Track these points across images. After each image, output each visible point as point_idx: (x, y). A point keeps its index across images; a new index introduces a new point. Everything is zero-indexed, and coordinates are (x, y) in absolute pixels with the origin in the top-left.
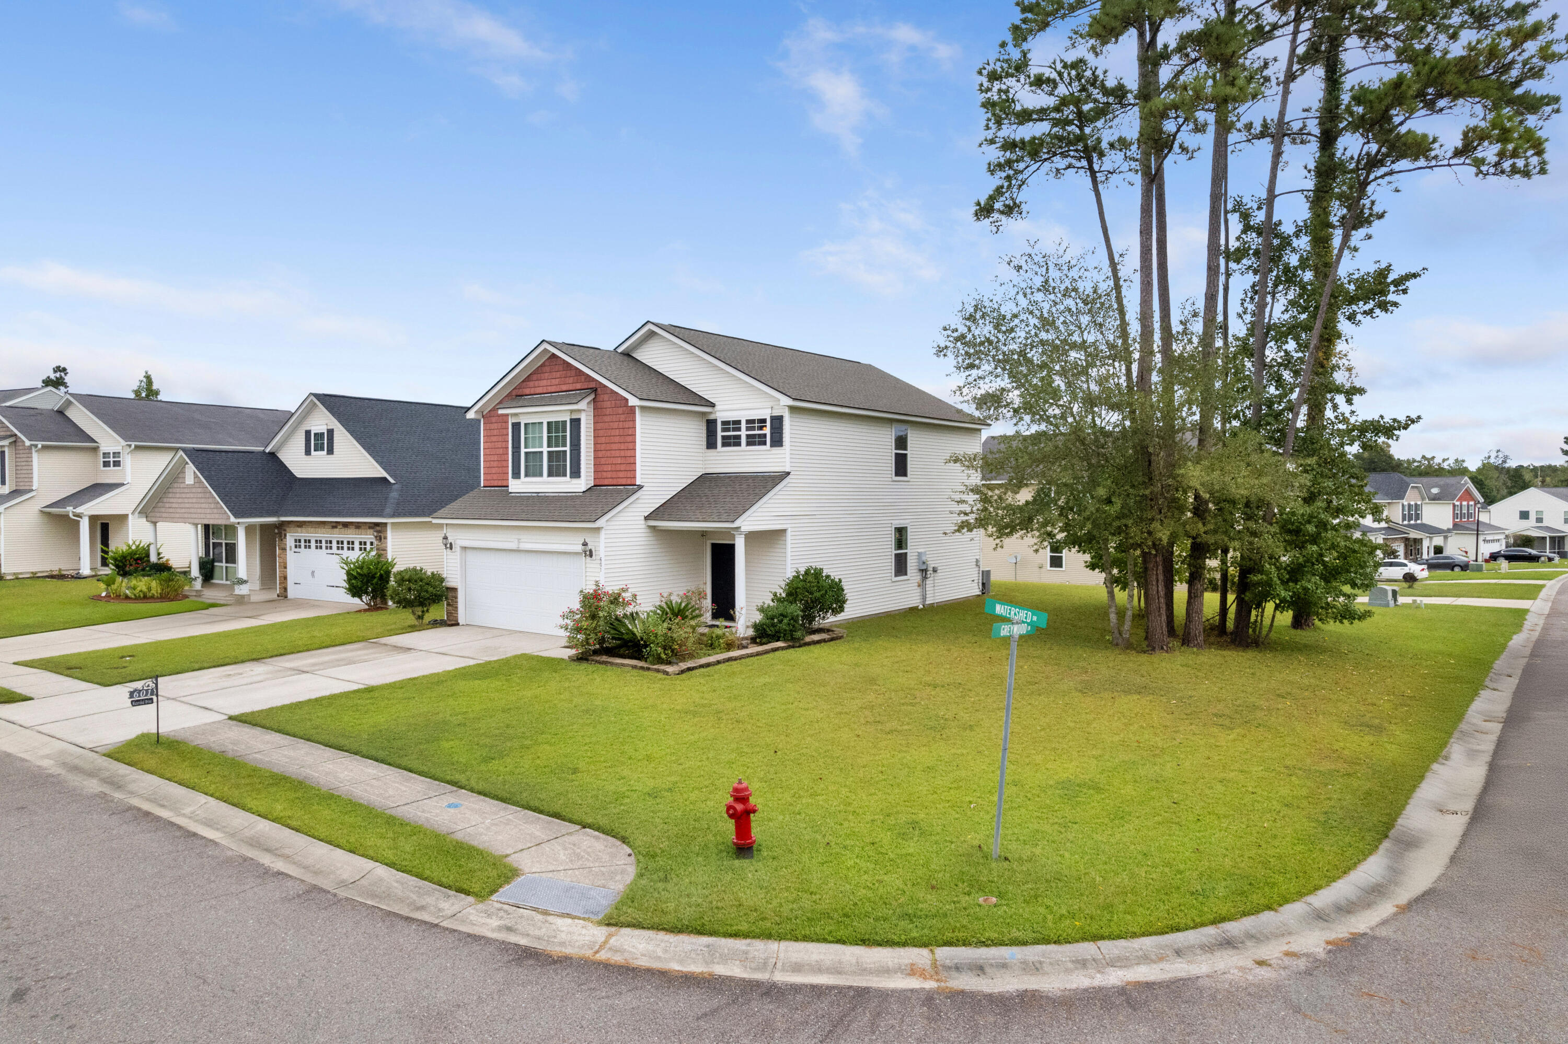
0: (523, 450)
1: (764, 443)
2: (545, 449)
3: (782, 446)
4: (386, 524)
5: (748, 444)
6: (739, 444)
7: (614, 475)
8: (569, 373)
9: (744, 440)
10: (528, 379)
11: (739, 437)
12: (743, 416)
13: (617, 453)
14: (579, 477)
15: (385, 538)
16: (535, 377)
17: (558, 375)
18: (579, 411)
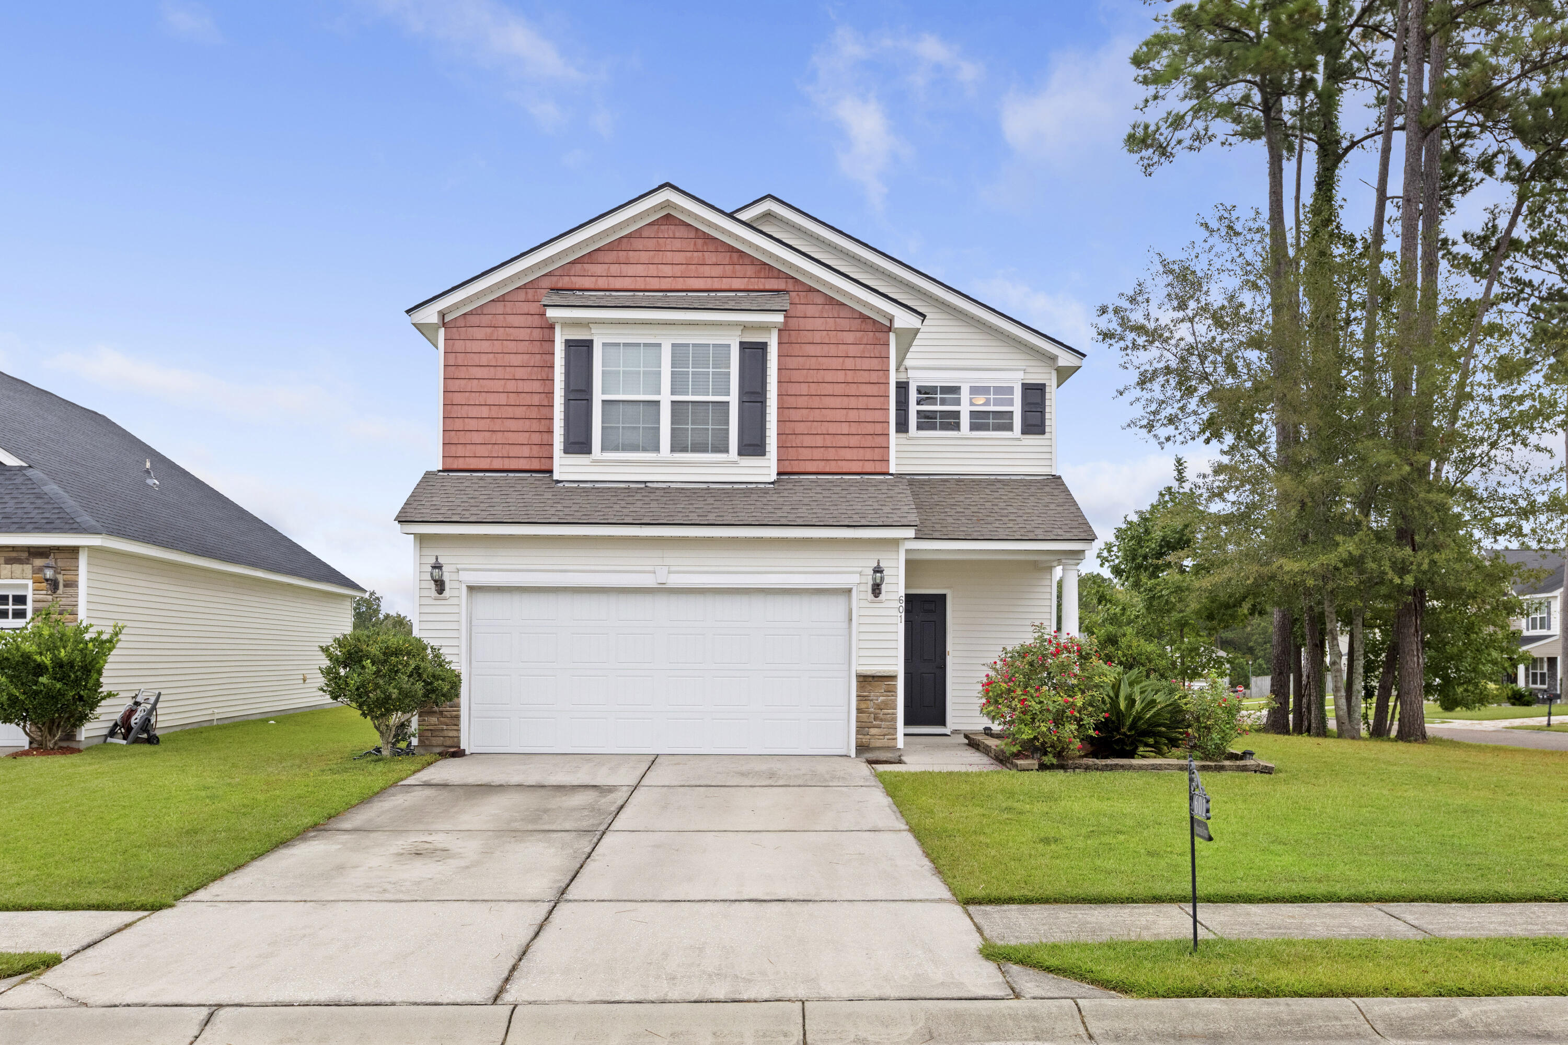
0: (598, 397)
1: (1010, 428)
2: (666, 398)
3: (1043, 433)
4: (74, 551)
5: (974, 427)
6: (957, 427)
7: (831, 454)
8: (711, 258)
9: (965, 421)
10: (590, 258)
11: (957, 414)
12: (965, 380)
13: (840, 415)
14: (763, 453)
15: (72, 584)
16: (612, 256)
17: (680, 257)
18: (765, 328)
